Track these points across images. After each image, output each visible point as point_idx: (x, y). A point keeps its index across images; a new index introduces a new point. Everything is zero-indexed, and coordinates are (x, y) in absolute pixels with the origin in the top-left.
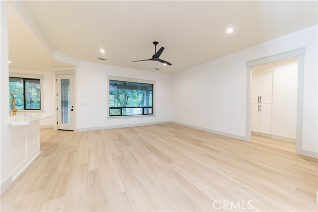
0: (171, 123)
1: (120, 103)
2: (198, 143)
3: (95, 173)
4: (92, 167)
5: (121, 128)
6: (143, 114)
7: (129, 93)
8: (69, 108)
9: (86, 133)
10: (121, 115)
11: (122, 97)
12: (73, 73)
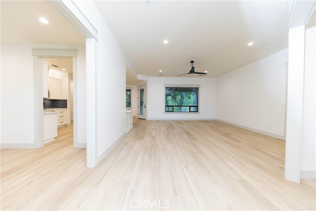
0: (215, 121)
1: (177, 103)
2: (226, 135)
3: (154, 137)
4: (153, 135)
5: (173, 121)
6: (190, 111)
7: (184, 94)
8: (144, 106)
9: (152, 122)
10: (173, 111)
11: (179, 97)
12: (145, 85)
